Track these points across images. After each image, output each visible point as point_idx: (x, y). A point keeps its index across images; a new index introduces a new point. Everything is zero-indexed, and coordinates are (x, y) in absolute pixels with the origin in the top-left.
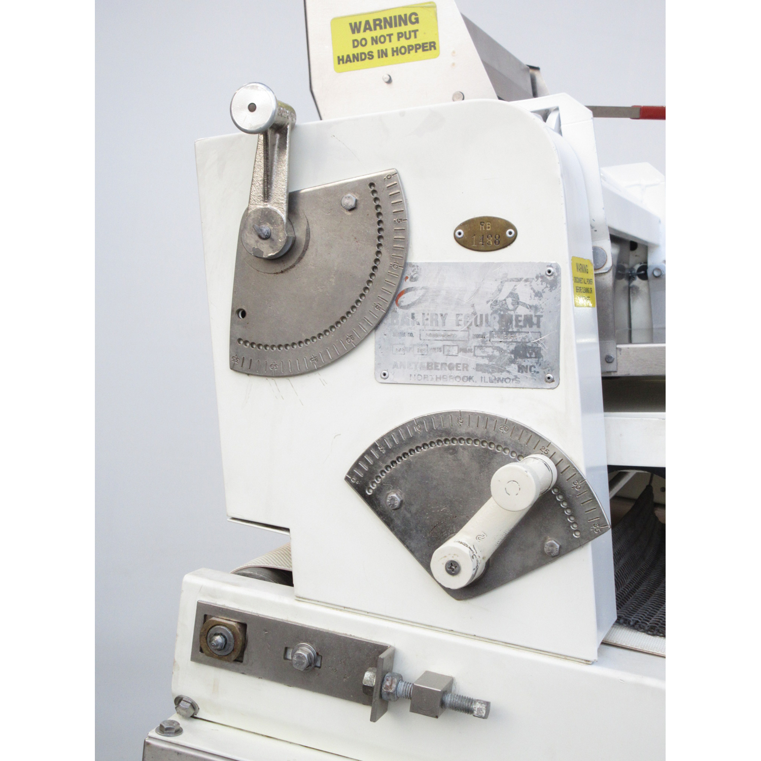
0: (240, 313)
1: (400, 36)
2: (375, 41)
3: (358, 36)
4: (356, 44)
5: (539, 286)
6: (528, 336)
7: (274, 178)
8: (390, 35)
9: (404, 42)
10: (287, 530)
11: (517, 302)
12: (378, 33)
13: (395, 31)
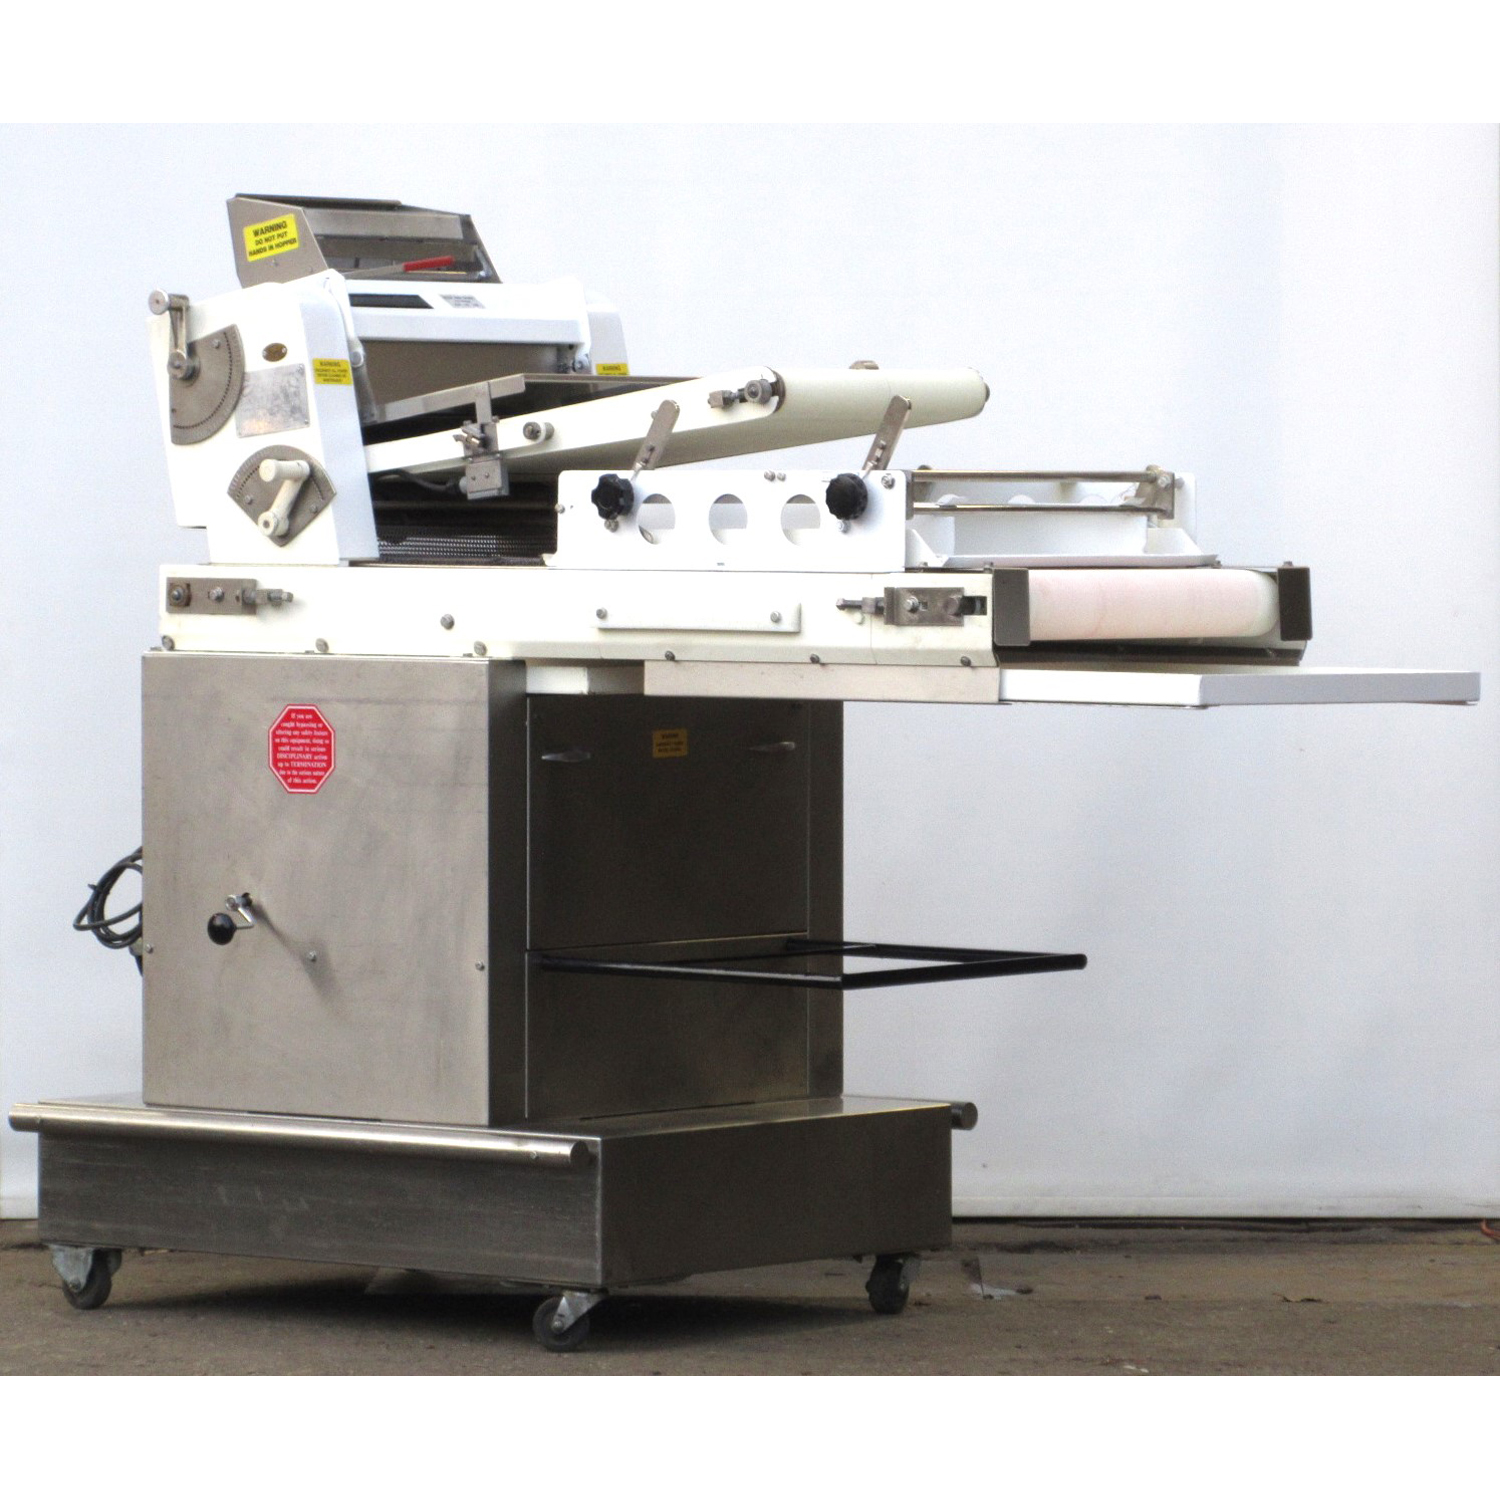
0: (173, 411)
1: (279, 236)
2: (267, 240)
3: (258, 238)
4: (259, 242)
5: (298, 376)
6: (296, 402)
7: (179, 336)
8: (273, 236)
9: (281, 240)
10: (204, 528)
11: (290, 385)
12: (268, 235)
13: (275, 233)
